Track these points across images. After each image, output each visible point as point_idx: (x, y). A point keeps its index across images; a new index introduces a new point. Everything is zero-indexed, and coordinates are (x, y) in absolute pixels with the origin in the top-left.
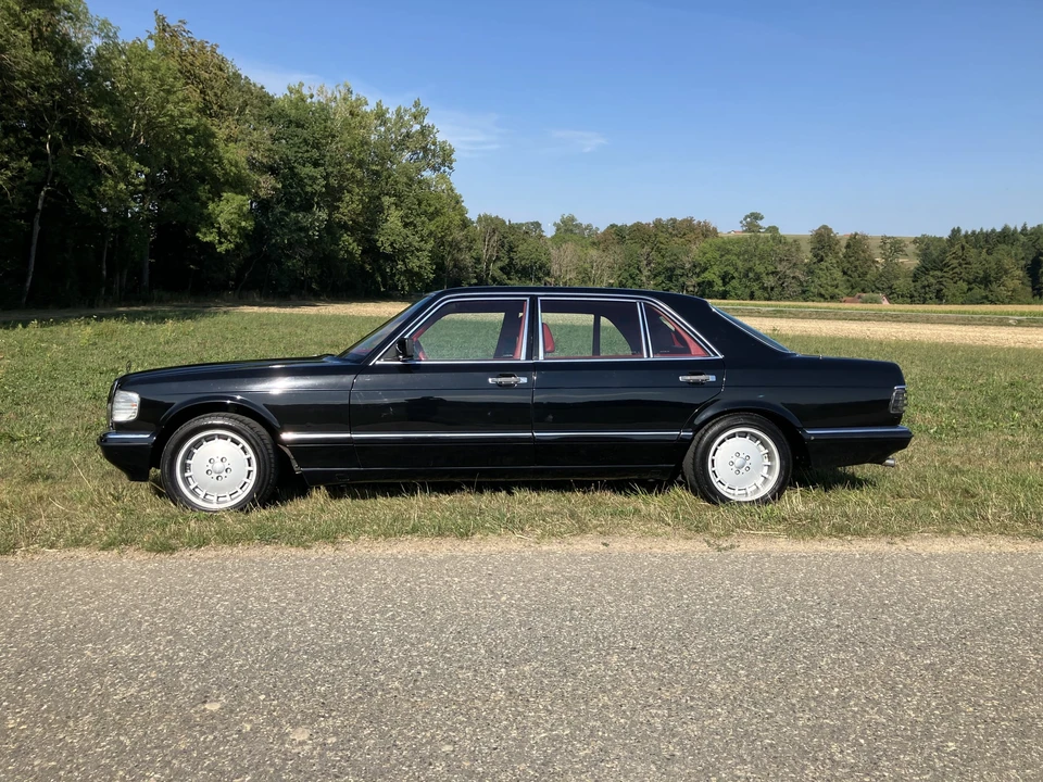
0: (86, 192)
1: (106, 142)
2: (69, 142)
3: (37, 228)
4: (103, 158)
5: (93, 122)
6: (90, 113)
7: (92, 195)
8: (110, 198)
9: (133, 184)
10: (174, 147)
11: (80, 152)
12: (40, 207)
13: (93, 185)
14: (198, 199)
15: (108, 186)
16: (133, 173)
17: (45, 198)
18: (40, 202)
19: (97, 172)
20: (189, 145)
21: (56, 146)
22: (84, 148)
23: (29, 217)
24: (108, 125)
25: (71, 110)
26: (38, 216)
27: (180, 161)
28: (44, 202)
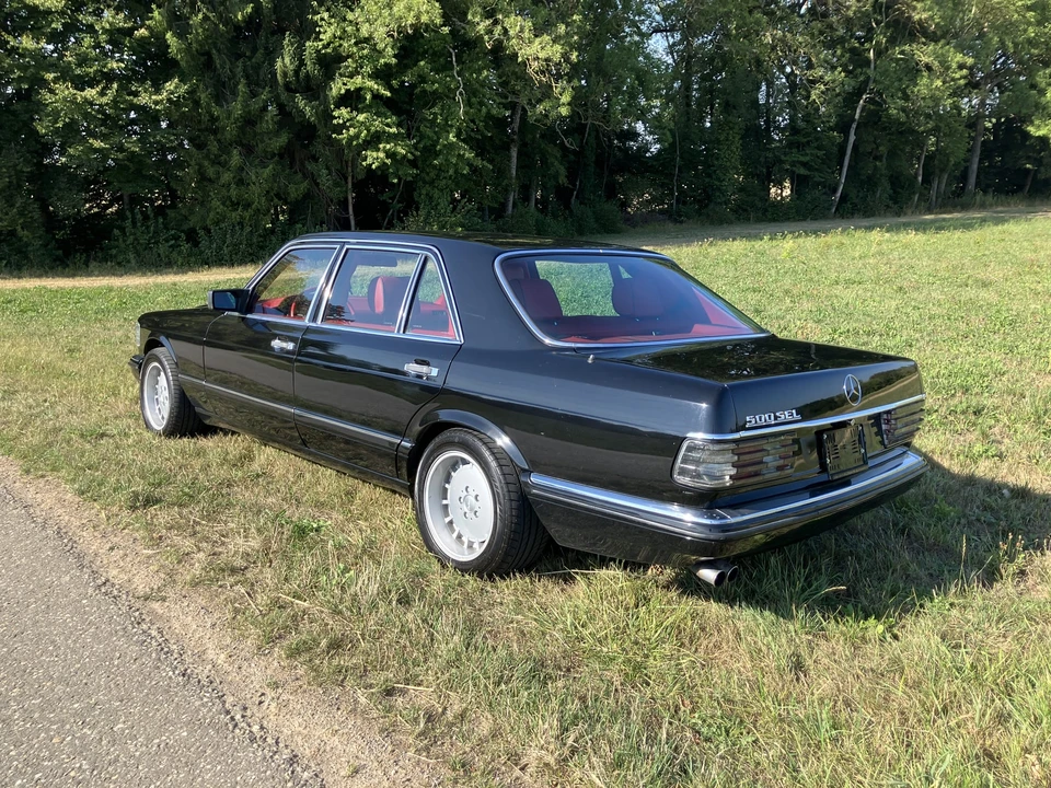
0: (900, 94)
1: (933, 38)
2: (892, 41)
3: (852, 138)
4: (924, 54)
5: (917, 17)
6: (915, 8)
7: (906, 98)
8: (924, 99)
9: (953, 79)
10: (1007, 28)
11: (902, 52)
12: (857, 117)
13: (908, 87)
14: (1033, 86)
15: (924, 86)
16: (954, 66)
17: (864, 107)
18: (858, 111)
19: (913, 70)
20: (1029, 24)
21: (879, 54)
22: (907, 48)
23: (843, 127)
24: (932, 18)
25: (899, 9)
26: (854, 126)
27: (1016, 45)
28: (862, 111)
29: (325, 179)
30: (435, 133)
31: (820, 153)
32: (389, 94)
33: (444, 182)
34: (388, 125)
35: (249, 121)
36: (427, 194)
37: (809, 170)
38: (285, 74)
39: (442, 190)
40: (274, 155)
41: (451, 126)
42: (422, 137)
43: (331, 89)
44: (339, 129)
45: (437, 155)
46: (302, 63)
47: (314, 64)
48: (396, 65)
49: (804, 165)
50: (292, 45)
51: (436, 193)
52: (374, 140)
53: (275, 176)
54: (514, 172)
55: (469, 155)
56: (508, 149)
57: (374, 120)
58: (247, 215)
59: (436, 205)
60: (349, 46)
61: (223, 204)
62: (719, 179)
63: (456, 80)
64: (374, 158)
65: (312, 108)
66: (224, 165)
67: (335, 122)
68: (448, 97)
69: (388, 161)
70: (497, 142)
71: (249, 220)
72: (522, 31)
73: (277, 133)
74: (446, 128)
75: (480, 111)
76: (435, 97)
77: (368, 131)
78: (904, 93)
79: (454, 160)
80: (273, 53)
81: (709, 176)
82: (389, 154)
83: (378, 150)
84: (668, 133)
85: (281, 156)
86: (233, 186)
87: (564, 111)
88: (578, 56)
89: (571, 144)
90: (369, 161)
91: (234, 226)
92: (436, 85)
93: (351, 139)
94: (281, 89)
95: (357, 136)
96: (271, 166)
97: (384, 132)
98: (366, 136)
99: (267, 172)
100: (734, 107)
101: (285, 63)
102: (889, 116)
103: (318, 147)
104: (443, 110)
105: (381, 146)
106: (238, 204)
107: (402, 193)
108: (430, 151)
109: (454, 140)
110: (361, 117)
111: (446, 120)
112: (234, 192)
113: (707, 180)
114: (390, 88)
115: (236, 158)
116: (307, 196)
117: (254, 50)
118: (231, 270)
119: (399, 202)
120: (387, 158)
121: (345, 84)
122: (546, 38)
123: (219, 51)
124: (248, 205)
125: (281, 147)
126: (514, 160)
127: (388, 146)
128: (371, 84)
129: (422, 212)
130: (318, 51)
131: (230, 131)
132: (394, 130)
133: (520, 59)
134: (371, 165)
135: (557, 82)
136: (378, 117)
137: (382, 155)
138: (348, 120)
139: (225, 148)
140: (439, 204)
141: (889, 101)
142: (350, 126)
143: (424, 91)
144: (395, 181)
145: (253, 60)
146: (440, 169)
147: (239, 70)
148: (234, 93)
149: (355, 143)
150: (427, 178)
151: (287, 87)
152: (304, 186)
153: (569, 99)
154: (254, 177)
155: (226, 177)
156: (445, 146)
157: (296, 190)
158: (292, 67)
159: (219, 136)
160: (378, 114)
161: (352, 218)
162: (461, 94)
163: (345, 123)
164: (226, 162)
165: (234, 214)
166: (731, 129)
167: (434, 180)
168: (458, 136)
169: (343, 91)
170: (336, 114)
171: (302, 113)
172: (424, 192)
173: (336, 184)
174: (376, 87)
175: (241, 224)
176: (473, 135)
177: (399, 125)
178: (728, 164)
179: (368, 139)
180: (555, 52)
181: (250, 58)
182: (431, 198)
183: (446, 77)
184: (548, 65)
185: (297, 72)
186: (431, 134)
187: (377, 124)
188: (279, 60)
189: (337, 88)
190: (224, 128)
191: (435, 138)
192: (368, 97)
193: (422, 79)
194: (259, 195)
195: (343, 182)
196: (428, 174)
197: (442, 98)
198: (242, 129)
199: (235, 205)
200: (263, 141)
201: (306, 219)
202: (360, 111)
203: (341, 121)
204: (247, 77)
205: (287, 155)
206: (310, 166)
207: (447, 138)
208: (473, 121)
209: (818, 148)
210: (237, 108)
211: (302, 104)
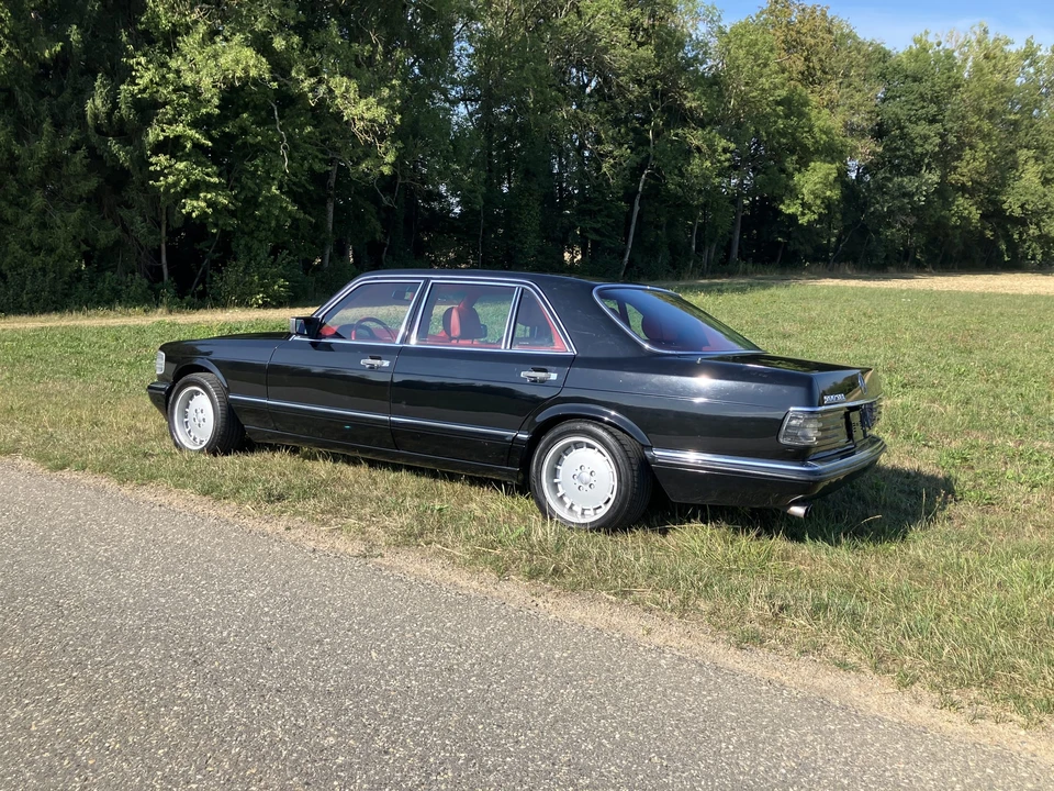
0: (676, 172)
1: (702, 124)
2: (667, 125)
3: (637, 209)
4: (695, 138)
5: (688, 105)
6: (686, 98)
7: (682, 175)
8: (696, 177)
9: (719, 161)
10: (761, 120)
11: (676, 135)
12: (640, 189)
13: (683, 165)
14: (783, 171)
15: (697, 166)
16: (720, 149)
17: (646, 181)
18: (641, 184)
19: (687, 152)
20: (779, 117)
21: (657, 135)
22: (680, 131)
23: (629, 197)
24: (700, 107)
25: (671, 97)
26: (638, 197)
27: (768, 134)
28: (644, 185)
29: (140, 226)
30: (256, 184)
31: (611, 221)
32: (210, 144)
33: (264, 233)
34: (208, 175)
35: (55, 163)
36: (246, 245)
37: (600, 236)
38: (96, 116)
39: (261, 241)
40: (81, 199)
41: (274, 179)
42: (243, 188)
43: (148, 135)
44: (156, 176)
45: (257, 206)
46: (115, 106)
47: (130, 108)
48: (218, 115)
49: (596, 231)
50: (105, 87)
51: (256, 245)
52: (194, 189)
53: (83, 222)
54: (330, 226)
55: (292, 208)
56: (325, 204)
57: (193, 169)
58: (50, 260)
59: (255, 256)
60: (169, 93)
61: (22, 248)
62: (520, 242)
63: (278, 132)
64: (194, 206)
65: (127, 153)
66: (25, 207)
67: (152, 168)
68: (270, 151)
69: (210, 211)
70: (315, 196)
71: (53, 266)
72: (347, 91)
73: (86, 177)
74: (268, 180)
75: (302, 166)
76: (257, 150)
77: (188, 180)
78: (680, 170)
79: (276, 212)
80: (83, 93)
81: (512, 238)
82: (210, 204)
83: (198, 198)
84: (480, 197)
85: (89, 200)
86: (35, 230)
87: (386, 170)
88: (400, 119)
89: (390, 202)
90: (188, 208)
91: (35, 272)
92: (260, 138)
93: (168, 187)
94: (91, 132)
95: (175, 184)
96: (79, 211)
97: (205, 181)
98: (186, 184)
99: (74, 216)
100: (534, 175)
101: (96, 104)
102: (668, 191)
103: (131, 193)
104: (264, 162)
105: (202, 195)
106: (40, 248)
107: (218, 242)
108: (251, 202)
109: (278, 192)
110: (181, 166)
111: (268, 172)
112: (35, 236)
113: (510, 242)
114: (211, 138)
115: (38, 200)
116: (118, 243)
117: (61, 89)
118: (31, 319)
119: (214, 252)
120: (208, 207)
121: (163, 131)
122: (372, 100)
123: (21, 87)
124: (51, 251)
125: (90, 191)
126: (331, 215)
127: (209, 196)
128: (192, 133)
129: (242, 263)
130: (133, 96)
131: (33, 172)
132: (215, 180)
133: (346, 118)
134: (190, 214)
135: (381, 141)
136: (198, 166)
137: (203, 204)
138: (166, 168)
139: (26, 189)
140: (258, 255)
141: (667, 176)
142: (170, 174)
143: (245, 143)
144: (214, 231)
145: (60, 99)
146: (260, 221)
147: (44, 107)
148: (38, 133)
149: (172, 191)
150: (246, 229)
151: (98, 129)
152: (116, 232)
153: (393, 159)
154: (59, 221)
155: (27, 220)
156: (266, 197)
157: (107, 237)
158: (103, 109)
159: (18, 176)
160: (199, 164)
161: (165, 267)
162: (285, 148)
163: (162, 170)
164: (26, 204)
165: (35, 260)
166: (531, 195)
167: (253, 231)
168: (280, 188)
169: (161, 138)
170: (153, 160)
171: (115, 158)
172: (243, 242)
173: (151, 232)
174: (197, 136)
175: (43, 270)
176: (294, 187)
177: (219, 175)
178: (529, 228)
179: (187, 187)
180: (380, 113)
181: (56, 97)
182: (249, 249)
183: (268, 130)
184: (372, 126)
185: (109, 114)
186: (253, 186)
187: (197, 174)
188: (90, 102)
189: (154, 134)
190: (25, 169)
191: (257, 190)
192: (189, 145)
193: (244, 131)
194: (65, 240)
195: (158, 230)
196: (247, 225)
197: (263, 151)
198: (46, 171)
199: (36, 250)
200: (69, 184)
201: (116, 267)
202: (180, 160)
203: (158, 169)
204: (53, 116)
205: (94, 200)
206: (124, 213)
207: (269, 190)
208: (295, 175)
209: (607, 216)
210: (42, 147)
211: (115, 148)
